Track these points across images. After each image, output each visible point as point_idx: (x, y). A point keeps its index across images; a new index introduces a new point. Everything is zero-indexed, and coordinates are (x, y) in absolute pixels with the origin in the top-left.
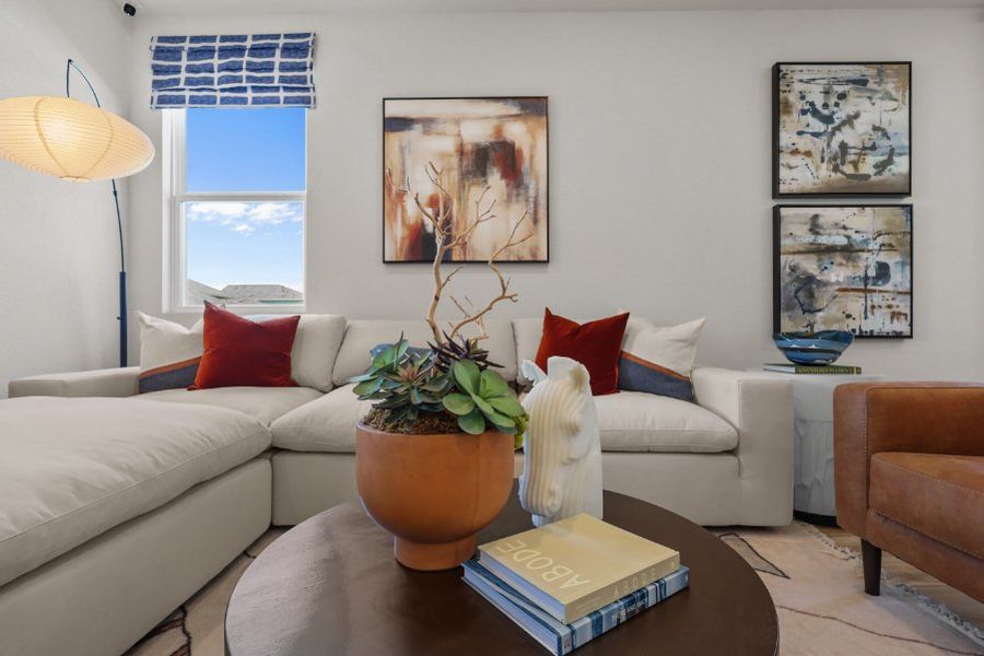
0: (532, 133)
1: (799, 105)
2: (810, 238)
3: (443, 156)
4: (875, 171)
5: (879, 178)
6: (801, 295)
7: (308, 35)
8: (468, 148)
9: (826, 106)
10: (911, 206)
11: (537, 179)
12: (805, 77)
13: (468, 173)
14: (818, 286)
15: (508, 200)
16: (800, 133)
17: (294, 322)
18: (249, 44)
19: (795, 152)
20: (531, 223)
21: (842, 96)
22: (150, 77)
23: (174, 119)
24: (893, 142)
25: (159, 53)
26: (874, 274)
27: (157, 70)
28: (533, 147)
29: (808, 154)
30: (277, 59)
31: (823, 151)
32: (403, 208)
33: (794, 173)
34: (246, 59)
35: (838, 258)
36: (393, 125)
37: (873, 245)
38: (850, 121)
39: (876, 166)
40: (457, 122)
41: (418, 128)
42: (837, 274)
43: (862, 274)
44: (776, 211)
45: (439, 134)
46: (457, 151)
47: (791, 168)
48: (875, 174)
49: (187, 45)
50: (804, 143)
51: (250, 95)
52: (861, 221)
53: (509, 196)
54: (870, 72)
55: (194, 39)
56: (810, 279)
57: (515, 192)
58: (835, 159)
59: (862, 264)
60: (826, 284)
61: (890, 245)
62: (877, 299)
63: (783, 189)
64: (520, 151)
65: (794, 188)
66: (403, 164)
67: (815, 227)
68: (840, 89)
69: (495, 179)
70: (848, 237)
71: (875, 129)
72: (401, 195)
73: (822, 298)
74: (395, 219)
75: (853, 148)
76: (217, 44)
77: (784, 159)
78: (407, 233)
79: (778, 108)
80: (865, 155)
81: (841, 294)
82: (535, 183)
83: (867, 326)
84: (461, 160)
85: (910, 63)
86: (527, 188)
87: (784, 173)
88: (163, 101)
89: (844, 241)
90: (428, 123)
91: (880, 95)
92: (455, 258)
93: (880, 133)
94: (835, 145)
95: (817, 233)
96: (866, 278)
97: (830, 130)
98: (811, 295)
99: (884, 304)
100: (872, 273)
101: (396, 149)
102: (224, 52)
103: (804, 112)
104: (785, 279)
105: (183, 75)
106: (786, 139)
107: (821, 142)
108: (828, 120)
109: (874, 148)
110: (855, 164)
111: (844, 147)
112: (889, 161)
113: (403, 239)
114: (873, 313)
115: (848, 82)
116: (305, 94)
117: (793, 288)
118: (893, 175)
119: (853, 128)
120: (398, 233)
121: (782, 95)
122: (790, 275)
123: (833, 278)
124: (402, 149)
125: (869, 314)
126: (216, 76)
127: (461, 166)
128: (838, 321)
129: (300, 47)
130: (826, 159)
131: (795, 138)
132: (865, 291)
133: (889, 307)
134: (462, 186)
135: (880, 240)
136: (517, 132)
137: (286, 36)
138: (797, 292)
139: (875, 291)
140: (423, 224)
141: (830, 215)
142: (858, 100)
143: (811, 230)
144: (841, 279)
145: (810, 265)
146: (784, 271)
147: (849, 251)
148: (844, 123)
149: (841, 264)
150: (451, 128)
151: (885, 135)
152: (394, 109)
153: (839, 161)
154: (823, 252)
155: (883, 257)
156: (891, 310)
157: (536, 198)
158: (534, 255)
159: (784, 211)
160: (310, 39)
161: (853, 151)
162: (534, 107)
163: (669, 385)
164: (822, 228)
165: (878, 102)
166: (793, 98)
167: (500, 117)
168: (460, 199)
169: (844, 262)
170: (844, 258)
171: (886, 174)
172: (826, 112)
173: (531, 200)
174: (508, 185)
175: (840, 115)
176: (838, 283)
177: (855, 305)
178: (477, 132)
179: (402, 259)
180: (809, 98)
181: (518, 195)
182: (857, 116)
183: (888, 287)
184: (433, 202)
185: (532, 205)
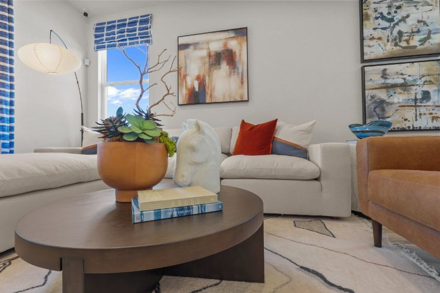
0: (240, 44)
1: (374, 15)
3: (202, 58)
4: (419, 43)
5: (422, 47)
6: (377, 110)
7: (149, 15)
8: (213, 54)
9: (389, 13)
11: (243, 64)
13: (212, 64)
14: (387, 105)
15: (230, 75)
16: (375, 29)
18: (127, 22)
19: (372, 39)
20: (240, 84)
21: (399, 7)
22: (94, 39)
23: (103, 54)
24: (430, 28)
25: (97, 30)
26: (421, 97)
27: (96, 36)
28: (241, 50)
29: (380, 39)
30: (138, 26)
31: (388, 36)
32: (186, 81)
33: (372, 49)
34: (127, 27)
35: (399, 90)
36: (182, 47)
37: (420, 82)
38: (403, 19)
39: (420, 41)
40: (208, 43)
41: (192, 47)
42: (399, 98)
43: (413, 97)
44: (363, 69)
45: (200, 49)
46: (208, 55)
47: (370, 47)
48: (420, 45)
49: (106, 25)
50: (377, 34)
51: (128, 42)
52: (412, 70)
53: (230, 73)
55: (109, 23)
56: (382, 102)
57: (233, 71)
58: (395, 40)
59: (413, 92)
60: (392, 104)
61: (430, 81)
62: (423, 110)
63: (366, 57)
64: (235, 53)
65: (372, 56)
66: (186, 63)
67: (384, 75)
68: (397, 4)
69: (224, 67)
70: (404, 79)
71: (419, 22)
72: (185, 76)
73: (390, 110)
74: (183, 86)
75: (406, 33)
76: (116, 24)
77: (366, 43)
78: (187, 92)
80: (414, 35)
81: (400, 108)
82: (242, 66)
83: (417, 125)
84: (209, 59)
86: (238, 69)
87: (366, 50)
88: (99, 48)
89: (402, 81)
90: (196, 45)
91: (421, 4)
92: (207, 102)
93: (422, 24)
94: (395, 32)
95: (386, 78)
96: (416, 99)
97: (392, 25)
98: (383, 110)
99: (427, 112)
100: (419, 96)
101: (183, 57)
102: (119, 26)
103: (377, 18)
104: (368, 102)
105: (105, 37)
106: (367, 32)
107: (388, 32)
108: (391, 20)
109: (418, 31)
110: (407, 41)
111: (400, 33)
112: (429, 37)
113: (186, 94)
114: (420, 118)
116: (148, 39)
117: (373, 107)
118: (431, 44)
119: (405, 23)
120: (184, 92)
121: (364, 11)
122: (371, 100)
123: (396, 100)
124: (185, 56)
125: (418, 118)
126: (116, 36)
127: (209, 62)
128: (399, 122)
129: (146, 20)
130: (390, 40)
131: (372, 32)
132: (416, 106)
133: (431, 114)
134: (210, 70)
135: (424, 79)
136: (233, 44)
137: (141, 17)
138: (375, 108)
139: (421, 106)
140: (194, 88)
141: (392, 69)
142: (408, 8)
143: (382, 77)
144: (400, 101)
145: (382, 95)
146: (368, 99)
147: (405, 86)
148: (400, 21)
149: (400, 93)
150: (205, 46)
151: (425, 24)
152: (182, 41)
153: (398, 41)
154: (389, 87)
155: (426, 88)
156: (432, 116)
157: (242, 72)
158: (242, 98)
159: (366, 69)
160: (149, 16)
161: (406, 35)
162: (241, 32)
163: (295, 151)
164: (388, 75)
165: (421, 7)
166: (370, 12)
167: (226, 39)
168: (209, 76)
169: (402, 92)
170: (402, 89)
171: (427, 45)
172: (389, 17)
173: (240, 73)
174: (230, 68)
175: (398, 17)
176: (399, 103)
177: (410, 114)
178: (216, 46)
179: (186, 103)
180: (379, 11)
181: (234, 72)
182: (408, 16)
183: (430, 103)
184: (198, 78)
185: (240, 76)
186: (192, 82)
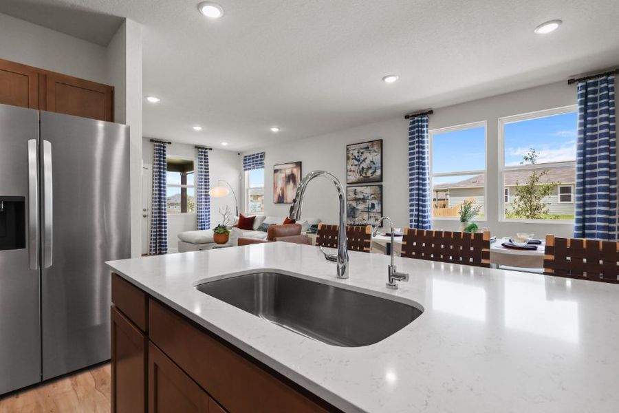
0: (298, 171)
2: (353, 196)
3: (283, 178)
7: (263, 153)
8: (287, 176)
9: (358, 156)
10: (382, 185)
11: (298, 182)
12: (353, 148)
13: (287, 182)
14: (356, 210)
16: (352, 165)
17: (255, 217)
18: (255, 156)
19: (351, 171)
21: (362, 153)
22: (243, 165)
23: (247, 172)
24: (376, 166)
25: (245, 160)
27: (244, 163)
28: (298, 175)
29: (354, 171)
30: (259, 159)
31: (357, 170)
32: (277, 191)
33: (351, 177)
34: (255, 159)
35: (361, 202)
37: (370, 198)
38: (364, 160)
39: (371, 173)
40: (285, 169)
41: (279, 172)
42: (361, 207)
44: (347, 188)
45: (282, 173)
46: (285, 177)
47: (350, 175)
48: (371, 176)
49: (247, 158)
50: (353, 168)
51: (256, 167)
52: (367, 191)
53: (293, 186)
54: (370, 144)
55: (248, 156)
56: (354, 208)
59: (367, 204)
60: (358, 210)
61: (375, 198)
62: (371, 214)
63: (349, 182)
64: (296, 176)
65: (351, 181)
66: (277, 181)
67: (355, 193)
68: (362, 151)
69: (291, 183)
70: (364, 196)
71: (371, 162)
72: (276, 188)
73: (357, 213)
74: (276, 193)
76: (251, 157)
77: (349, 173)
79: (348, 158)
80: (369, 170)
81: (362, 213)
83: (369, 223)
84: (286, 179)
85: (382, 140)
86: (297, 184)
87: (349, 177)
88: (246, 170)
89: (362, 197)
90: (281, 170)
91: (372, 151)
92: (285, 202)
94: (360, 168)
96: (368, 208)
97: (359, 163)
98: (354, 213)
99: (373, 216)
100: (370, 206)
101: (276, 177)
103: (353, 159)
105: (247, 164)
106: (349, 167)
107: (357, 167)
108: (359, 160)
109: (371, 168)
110: (366, 173)
111: (363, 168)
112: (375, 172)
113: (277, 198)
114: (370, 219)
115: (364, 148)
116: (263, 166)
118: (376, 176)
119: (365, 162)
120: (276, 196)
121: (348, 155)
122: (349, 207)
126: (251, 164)
128: (361, 221)
129: (262, 155)
130: (358, 172)
131: (351, 167)
132: (368, 212)
133: (375, 217)
134: (286, 185)
135: (372, 196)
136: (295, 171)
137: (261, 153)
138: (351, 212)
139: (371, 212)
140: (280, 194)
141: (359, 189)
142: (367, 154)
145: (354, 204)
147: (364, 200)
149: (362, 204)
150: (284, 171)
151: (374, 163)
152: (276, 168)
153: (361, 173)
154: (357, 200)
155: (373, 202)
161: (365, 169)
162: (299, 164)
164: (357, 193)
165: (372, 154)
166: (351, 157)
167: (292, 168)
168: (285, 189)
170: (363, 202)
171: (374, 176)
172: (358, 158)
174: (293, 184)
175: (362, 159)
176: (361, 209)
177: (365, 216)
178: (288, 172)
179: (277, 203)
180: (354, 155)
181: (295, 186)
182: (366, 158)
183: (374, 211)
184: (281, 189)
186: (279, 192)
